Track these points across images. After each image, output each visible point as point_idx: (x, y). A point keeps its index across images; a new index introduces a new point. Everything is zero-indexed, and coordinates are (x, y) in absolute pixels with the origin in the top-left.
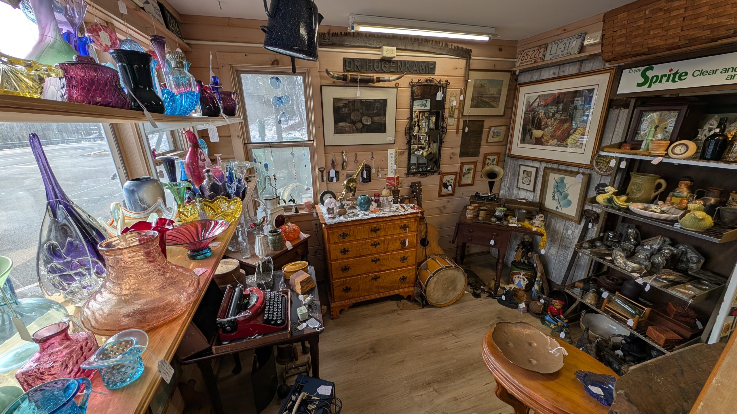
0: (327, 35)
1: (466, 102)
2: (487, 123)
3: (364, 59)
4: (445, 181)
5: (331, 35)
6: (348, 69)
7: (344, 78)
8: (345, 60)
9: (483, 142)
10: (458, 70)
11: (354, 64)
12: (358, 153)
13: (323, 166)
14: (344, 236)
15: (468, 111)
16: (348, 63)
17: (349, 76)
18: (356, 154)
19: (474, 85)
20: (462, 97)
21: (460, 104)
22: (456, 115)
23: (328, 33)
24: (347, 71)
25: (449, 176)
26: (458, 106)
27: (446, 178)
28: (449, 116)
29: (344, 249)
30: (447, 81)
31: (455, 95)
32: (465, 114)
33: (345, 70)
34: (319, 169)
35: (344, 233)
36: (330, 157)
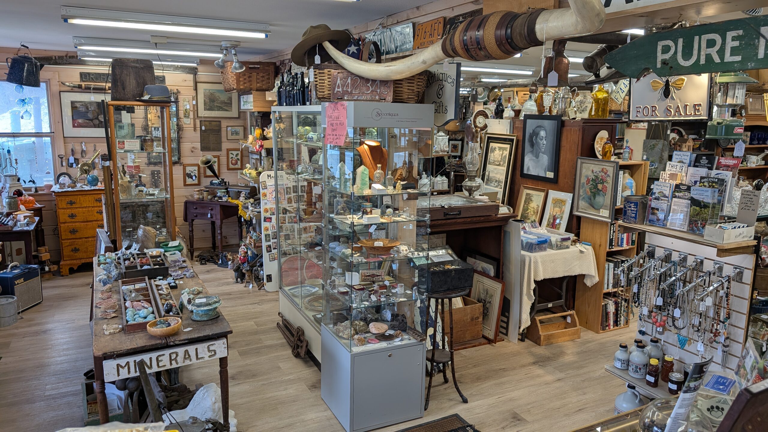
0: (65, 57)
1: (199, 106)
2: (224, 124)
3: (99, 74)
4: (188, 171)
5: (68, 57)
6: (84, 80)
7: (80, 87)
8: (81, 74)
9: (224, 139)
10: (187, 82)
11: (89, 76)
12: (97, 144)
13: (63, 153)
14: (71, 203)
15: (203, 113)
16: (84, 76)
17: (83, 86)
18: (95, 145)
19: (204, 93)
20: (194, 102)
21: (194, 108)
22: (191, 116)
23: (66, 56)
24: (84, 81)
25: (192, 167)
26: (192, 109)
27: (189, 169)
28: (185, 117)
29: (72, 214)
30: (177, 90)
31: (187, 100)
32: (199, 115)
33: (82, 80)
34: (59, 156)
35: (71, 201)
36: (70, 146)
